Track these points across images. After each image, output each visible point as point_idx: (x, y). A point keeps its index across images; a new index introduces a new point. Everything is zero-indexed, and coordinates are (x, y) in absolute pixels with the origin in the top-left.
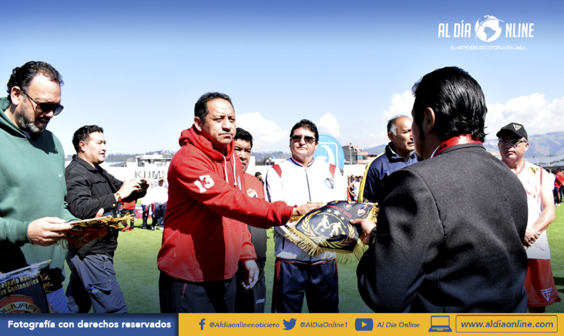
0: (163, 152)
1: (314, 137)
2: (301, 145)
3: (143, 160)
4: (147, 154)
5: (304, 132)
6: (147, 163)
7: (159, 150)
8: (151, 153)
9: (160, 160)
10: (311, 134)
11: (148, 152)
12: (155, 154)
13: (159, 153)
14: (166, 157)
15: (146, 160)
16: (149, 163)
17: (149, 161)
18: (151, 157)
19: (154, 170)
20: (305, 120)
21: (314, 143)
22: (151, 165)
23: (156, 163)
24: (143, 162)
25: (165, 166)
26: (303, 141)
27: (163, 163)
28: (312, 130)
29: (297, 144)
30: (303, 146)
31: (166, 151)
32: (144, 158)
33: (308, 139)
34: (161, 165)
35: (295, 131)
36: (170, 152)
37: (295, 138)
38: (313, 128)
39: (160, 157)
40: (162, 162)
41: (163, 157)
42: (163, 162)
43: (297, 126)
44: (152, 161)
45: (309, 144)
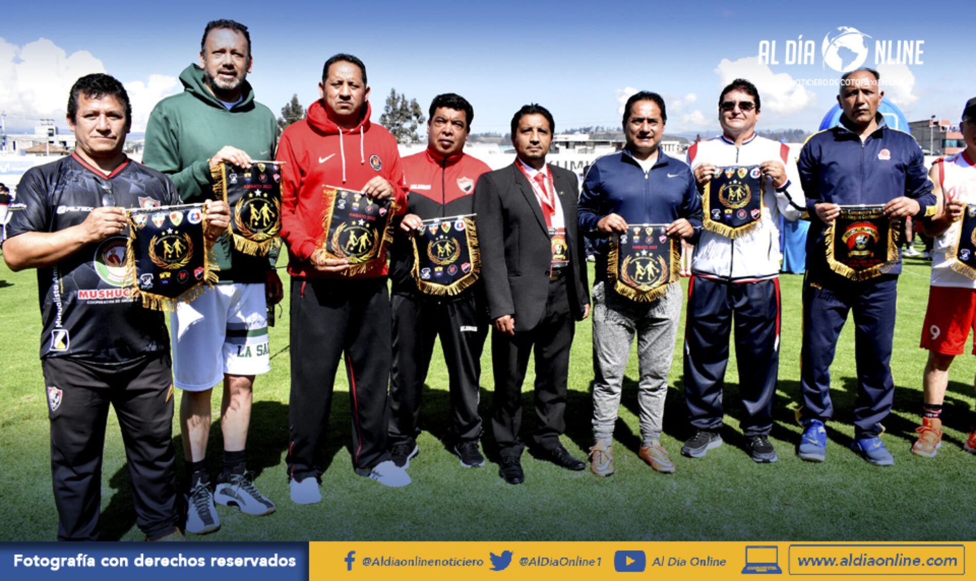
0: (593, 130)
1: (753, 102)
2: (735, 115)
3: (556, 143)
4: (567, 133)
5: (739, 96)
6: (562, 148)
7: (587, 126)
8: (572, 132)
9: (584, 143)
10: (749, 99)
11: (569, 130)
12: (577, 133)
13: (586, 131)
14: (594, 138)
15: (561, 143)
16: (567, 147)
17: (567, 144)
18: (571, 138)
19: (572, 160)
20: (740, 80)
21: (753, 111)
22: (570, 150)
23: (578, 148)
24: (557, 145)
25: (592, 153)
26: (737, 109)
27: (589, 148)
28: (749, 93)
29: (729, 113)
30: (738, 116)
31: (597, 128)
32: (558, 140)
33: (745, 106)
34: (586, 151)
35: (725, 96)
36: (605, 129)
37: (725, 106)
38: (750, 89)
39: (585, 138)
40: (587, 145)
41: (590, 138)
42: (590, 145)
43: (728, 89)
44: (571, 144)
45: (746, 112)
